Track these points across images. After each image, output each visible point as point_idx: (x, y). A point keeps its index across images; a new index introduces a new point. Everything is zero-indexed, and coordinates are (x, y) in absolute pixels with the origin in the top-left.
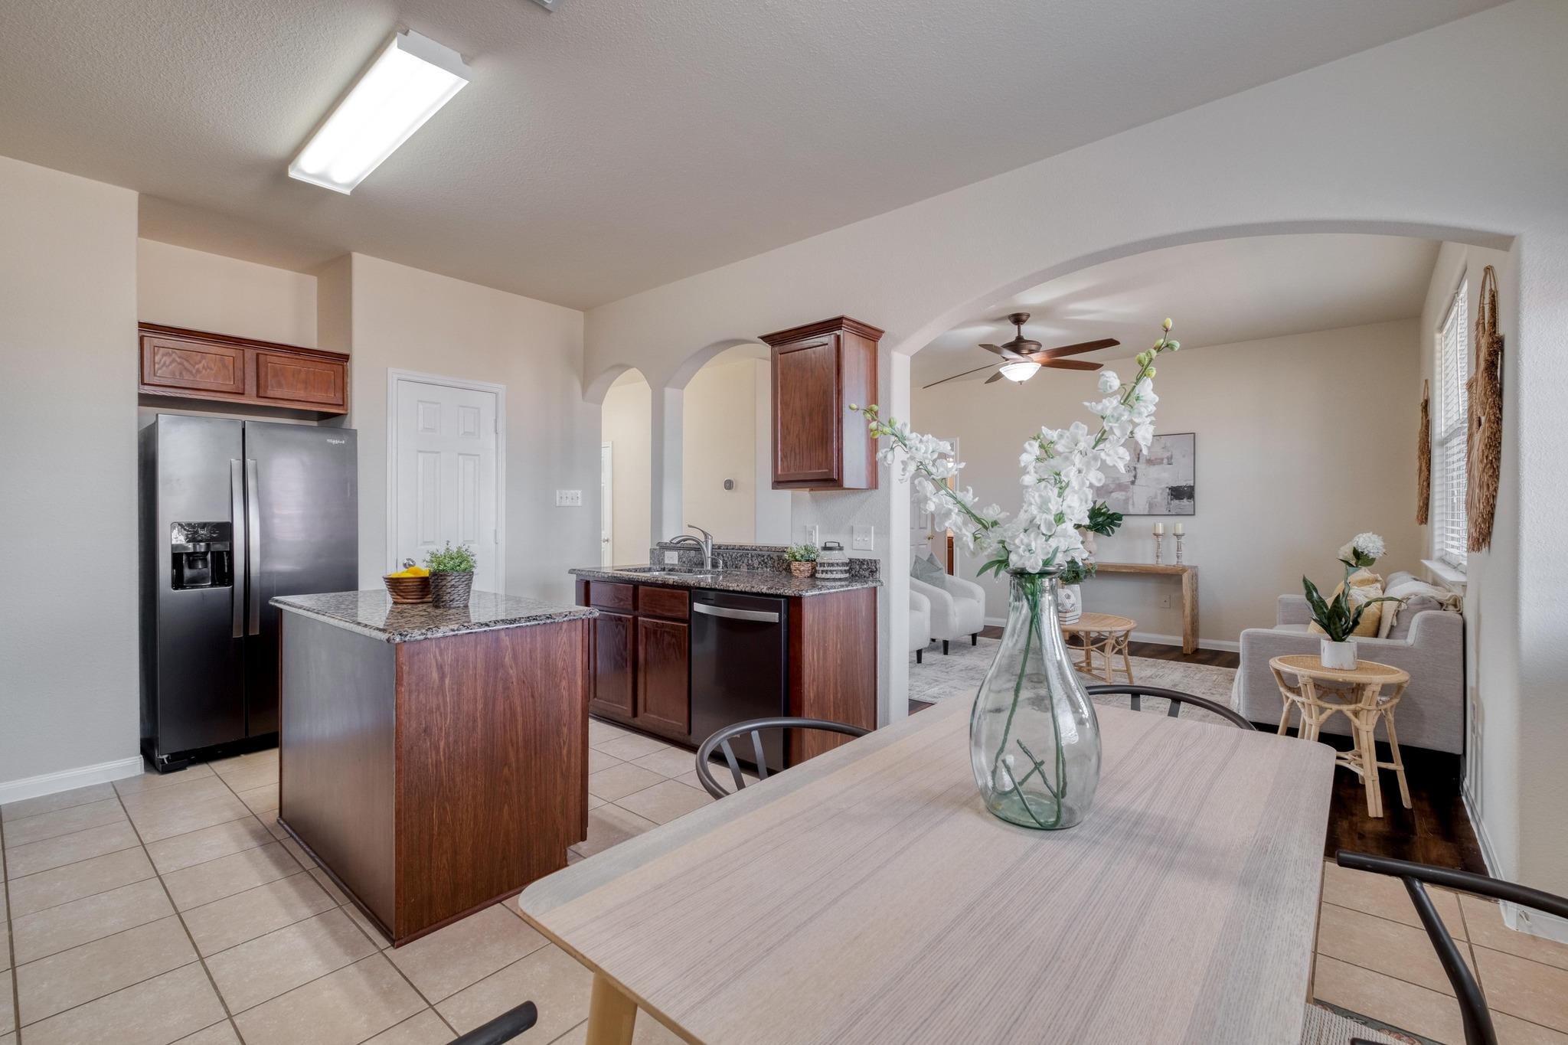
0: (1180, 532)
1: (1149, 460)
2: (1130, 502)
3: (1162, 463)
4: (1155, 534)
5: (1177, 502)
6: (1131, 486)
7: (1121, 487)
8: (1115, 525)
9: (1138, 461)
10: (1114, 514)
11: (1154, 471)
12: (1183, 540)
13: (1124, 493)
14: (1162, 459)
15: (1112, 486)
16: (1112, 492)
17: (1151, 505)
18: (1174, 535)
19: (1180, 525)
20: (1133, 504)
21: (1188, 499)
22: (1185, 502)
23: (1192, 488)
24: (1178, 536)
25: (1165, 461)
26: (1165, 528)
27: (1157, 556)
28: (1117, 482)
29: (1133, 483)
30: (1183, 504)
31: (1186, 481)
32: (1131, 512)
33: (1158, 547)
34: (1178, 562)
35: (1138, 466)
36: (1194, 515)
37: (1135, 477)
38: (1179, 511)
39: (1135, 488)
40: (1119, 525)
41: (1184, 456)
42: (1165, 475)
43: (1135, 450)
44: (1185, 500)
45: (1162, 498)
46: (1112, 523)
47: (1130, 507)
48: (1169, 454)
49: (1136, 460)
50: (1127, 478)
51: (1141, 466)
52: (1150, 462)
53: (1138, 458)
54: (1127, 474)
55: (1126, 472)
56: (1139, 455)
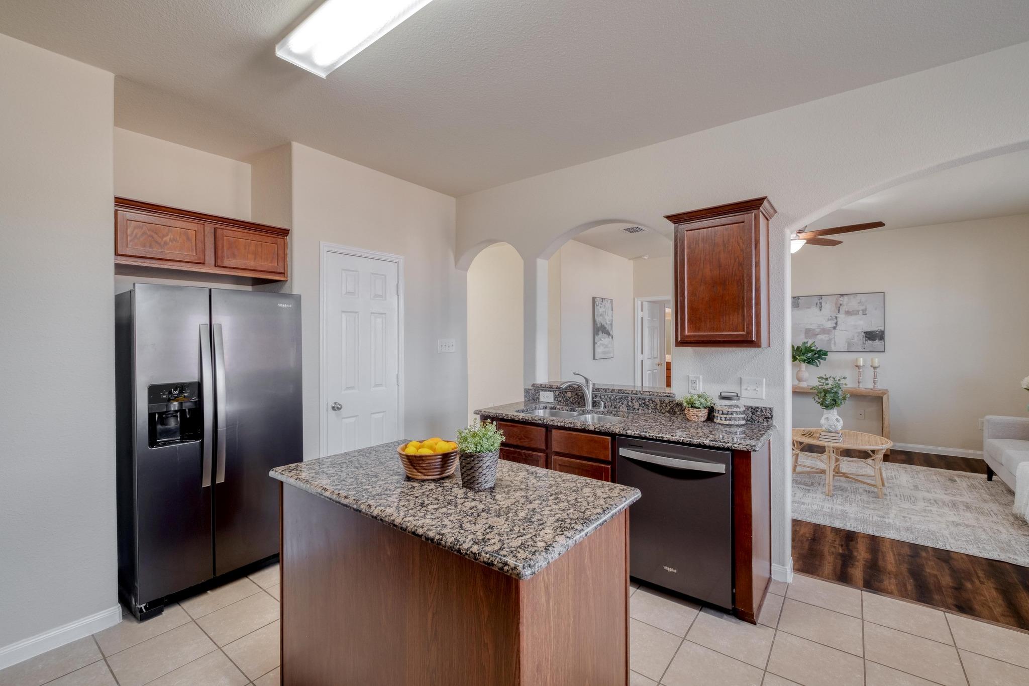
0: (876, 365)
1: (848, 311)
2: (833, 342)
3: (858, 314)
4: (857, 366)
5: (870, 342)
6: (833, 331)
7: (824, 331)
8: (822, 359)
9: (839, 312)
10: (821, 351)
11: (852, 320)
12: (878, 370)
13: (827, 335)
14: (858, 311)
15: (818, 330)
16: (817, 335)
17: (850, 345)
18: (871, 366)
19: (877, 359)
20: (835, 344)
21: (879, 340)
22: (877, 342)
23: (883, 332)
24: (874, 368)
25: (861, 312)
26: (865, 361)
27: (859, 383)
28: (822, 327)
29: (835, 328)
30: (876, 344)
31: (878, 327)
32: (833, 348)
33: (859, 376)
34: (874, 386)
35: (838, 315)
36: (884, 352)
37: (836, 324)
38: (872, 349)
39: (837, 332)
40: (825, 359)
41: (876, 309)
42: (861, 322)
43: (836, 304)
44: (877, 341)
45: (859, 340)
46: (819, 357)
47: (833, 346)
48: (863, 307)
49: (838, 311)
50: (829, 325)
51: (841, 316)
52: (848, 313)
53: (839, 310)
54: (830, 322)
55: (829, 320)
56: (839, 308)
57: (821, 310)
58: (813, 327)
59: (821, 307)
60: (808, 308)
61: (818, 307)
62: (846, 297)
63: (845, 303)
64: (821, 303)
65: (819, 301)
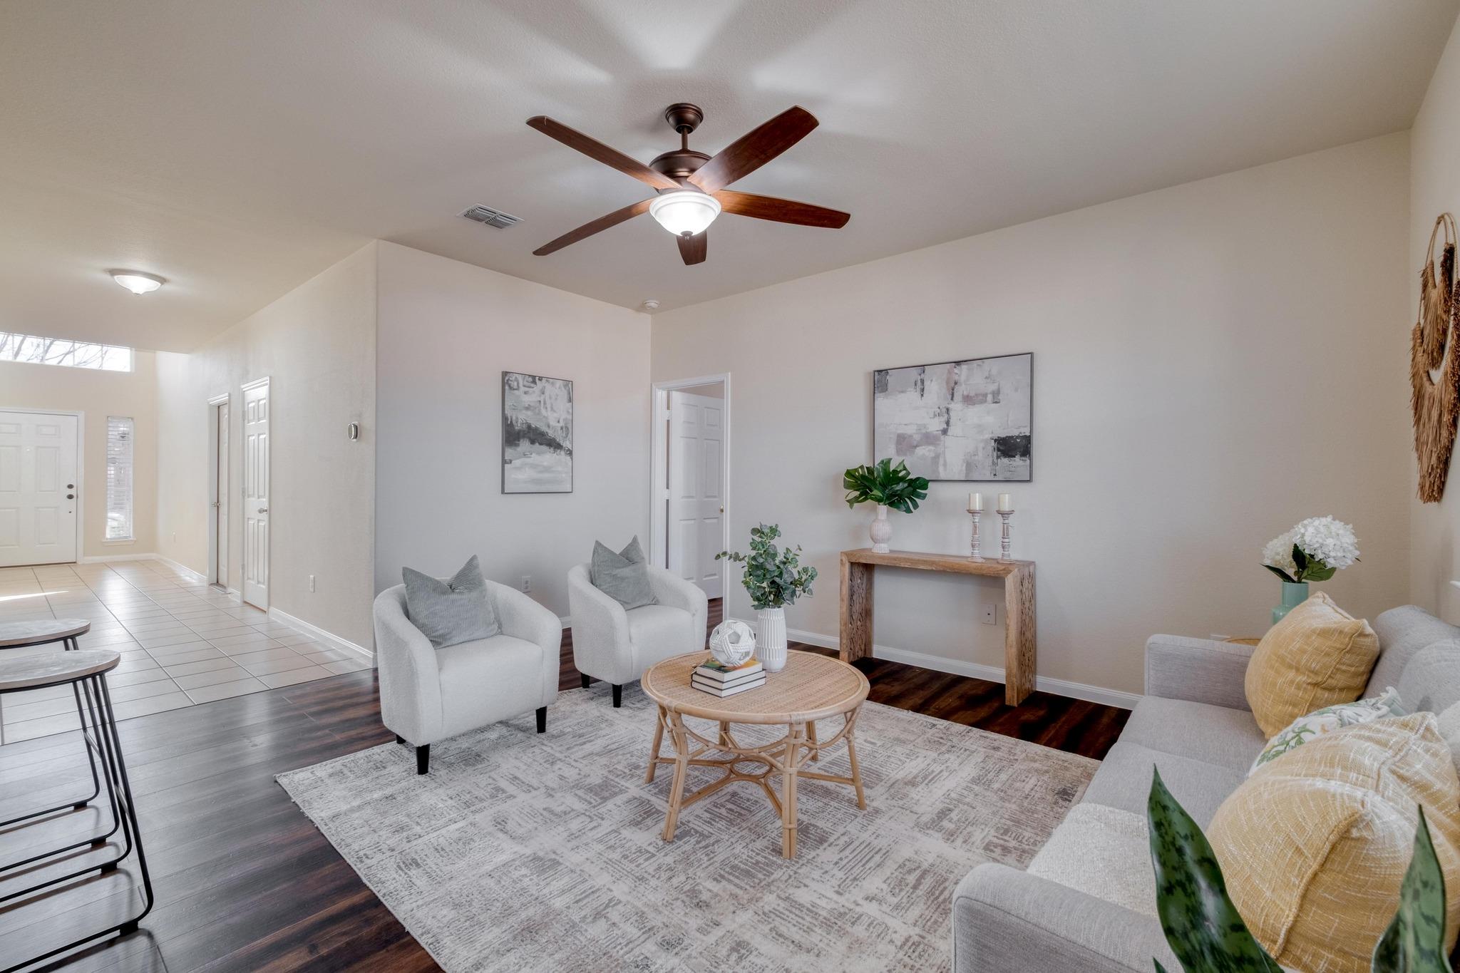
0: (1006, 507)
1: (968, 396)
2: (941, 461)
3: (986, 401)
4: (969, 511)
5: (1005, 461)
6: (942, 437)
7: (929, 439)
8: (919, 496)
9: (952, 399)
10: (918, 479)
11: (975, 415)
12: (1011, 520)
13: (932, 448)
14: (985, 395)
15: (917, 437)
16: (916, 447)
17: (969, 466)
18: (999, 512)
19: (1007, 496)
20: (945, 465)
21: (1022, 456)
22: (1018, 461)
23: (1028, 439)
24: (1004, 515)
25: (990, 397)
26: (986, 501)
27: (973, 546)
28: (924, 431)
29: (945, 432)
30: (1015, 464)
31: (1019, 427)
32: (943, 475)
33: (975, 533)
34: (1003, 555)
35: (952, 406)
36: (1030, 481)
37: (948, 423)
38: (1008, 475)
39: (948, 440)
40: (924, 497)
41: (1016, 390)
42: (989, 420)
43: (947, 383)
44: (1017, 458)
45: (986, 453)
46: (914, 493)
47: (941, 469)
48: (993, 387)
49: (950, 397)
50: (935, 425)
51: (956, 407)
52: (968, 400)
53: (953, 395)
54: (937, 419)
55: (935, 416)
56: (953, 390)
57: (922, 395)
58: (910, 430)
59: (923, 390)
60: (902, 392)
61: (918, 389)
62: (964, 367)
63: (963, 378)
64: (922, 381)
65: (919, 378)
